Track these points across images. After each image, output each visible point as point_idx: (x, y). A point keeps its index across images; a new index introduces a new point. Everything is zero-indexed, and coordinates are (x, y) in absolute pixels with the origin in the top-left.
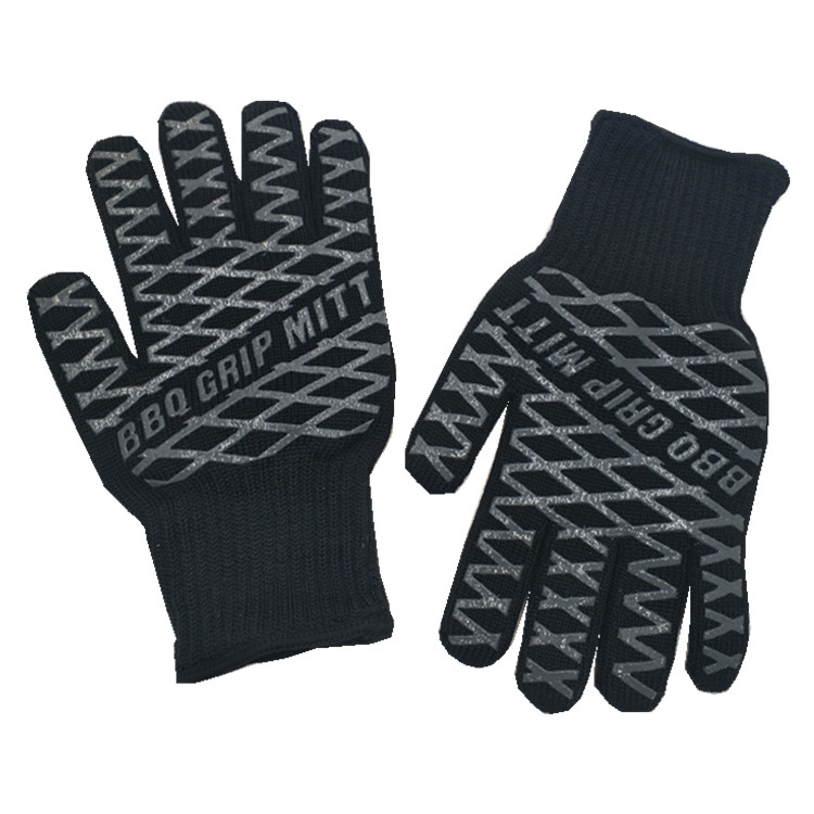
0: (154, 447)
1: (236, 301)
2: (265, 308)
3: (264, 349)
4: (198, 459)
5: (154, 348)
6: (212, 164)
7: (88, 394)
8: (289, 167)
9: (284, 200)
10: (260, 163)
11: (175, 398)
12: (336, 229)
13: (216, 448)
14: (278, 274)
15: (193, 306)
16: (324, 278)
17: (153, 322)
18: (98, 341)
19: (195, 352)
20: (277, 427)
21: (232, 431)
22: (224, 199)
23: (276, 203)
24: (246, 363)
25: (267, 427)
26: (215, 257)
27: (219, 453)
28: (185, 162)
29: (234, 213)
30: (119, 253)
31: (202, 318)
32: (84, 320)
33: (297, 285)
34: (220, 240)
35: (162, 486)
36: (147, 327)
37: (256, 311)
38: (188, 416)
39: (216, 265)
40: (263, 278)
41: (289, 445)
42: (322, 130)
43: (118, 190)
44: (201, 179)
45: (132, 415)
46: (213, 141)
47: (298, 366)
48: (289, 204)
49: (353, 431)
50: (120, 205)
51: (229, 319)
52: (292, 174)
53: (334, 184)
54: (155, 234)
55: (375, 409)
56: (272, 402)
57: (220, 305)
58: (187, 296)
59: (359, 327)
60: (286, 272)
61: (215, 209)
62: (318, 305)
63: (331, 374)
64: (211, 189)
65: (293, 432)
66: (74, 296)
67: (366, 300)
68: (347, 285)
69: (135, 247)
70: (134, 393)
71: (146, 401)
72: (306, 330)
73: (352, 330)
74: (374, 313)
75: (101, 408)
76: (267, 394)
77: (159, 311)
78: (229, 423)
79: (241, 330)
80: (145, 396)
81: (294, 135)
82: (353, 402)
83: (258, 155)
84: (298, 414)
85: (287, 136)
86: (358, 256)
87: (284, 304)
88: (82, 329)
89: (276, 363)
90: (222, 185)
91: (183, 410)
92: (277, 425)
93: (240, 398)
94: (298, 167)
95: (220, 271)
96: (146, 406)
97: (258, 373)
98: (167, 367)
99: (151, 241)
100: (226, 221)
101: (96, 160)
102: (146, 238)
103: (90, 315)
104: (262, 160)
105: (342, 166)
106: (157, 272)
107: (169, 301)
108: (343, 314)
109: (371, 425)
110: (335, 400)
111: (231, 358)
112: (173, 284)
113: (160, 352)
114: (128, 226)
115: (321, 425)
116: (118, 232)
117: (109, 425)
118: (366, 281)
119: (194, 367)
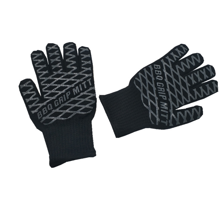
0: (45, 116)
1: (63, 85)
2: (69, 86)
3: (69, 95)
4: (55, 119)
5: (45, 95)
6: (57, 56)
7: (31, 105)
8: (74, 56)
9: (73, 63)
10: (68, 56)
11: (49, 106)
12: (84, 69)
13: (58, 117)
14: (72, 79)
15: (54, 86)
16: (82, 80)
17: (45, 90)
18: (33, 94)
19: (54, 96)
20: (71, 112)
21: (62, 113)
22: (60, 63)
23: (71, 64)
24: (65, 98)
25: (69, 112)
26: (58, 76)
27: (59, 117)
28: (52, 56)
29: (62, 66)
30: (38, 75)
31: (55, 89)
32: (30, 89)
33: (76, 81)
34: (59, 72)
35: (47, 125)
36: (44, 91)
37: (67, 87)
38: (52, 110)
39: (58, 78)
40: (68, 80)
41: (74, 116)
42: (81, 49)
43: (37, 62)
44: (55, 59)
45: (40, 110)
46: (57, 51)
47: (76, 98)
48: (74, 64)
49: (87, 113)
50: (38, 65)
51: (61, 89)
52: (75, 58)
53: (83, 60)
54: (45, 71)
55: (92, 108)
56: (70, 106)
57: (59, 86)
58: (52, 84)
59: (89, 90)
60: (73, 79)
61: (58, 65)
62: (80, 85)
63: (83, 100)
64: (57, 61)
65: (75, 113)
66: (28, 84)
67: (90, 84)
68: (86, 81)
69: (41, 74)
70: (41, 105)
71: (43, 107)
72: (78, 91)
73: (87, 91)
74: (92, 87)
75: (34, 108)
76: (69, 105)
77: (46, 87)
78: (61, 111)
79: (64, 91)
80: (43, 105)
81: (75, 50)
82: (87, 106)
83: (67, 54)
84: (76, 109)
85: (73, 50)
86: (89, 75)
87: (73, 85)
88: (30, 91)
89: (71, 98)
90: (60, 60)
91: (51, 108)
92: (71, 111)
93: (63, 106)
94: (76, 56)
95: (59, 79)
96: (43, 108)
97: (67, 100)
98: (48, 99)
99: (44, 72)
100: (61, 68)
101: (33, 55)
102: (43, 72)
103: (31, 88)
104: (68, 55)
105: (85, 56)
106: (46, 79)
107: (48, 85)
108: (85, 87)
109: (91, 111)
110: (84, 106)
111: (62, 97)
112: (49, 82)
113: (46, 96)
114: (39, 69)
115: (81, 111)
116: (37, 71)
117: (36, 112)
118: (91, 80)
119: (54, 99)
